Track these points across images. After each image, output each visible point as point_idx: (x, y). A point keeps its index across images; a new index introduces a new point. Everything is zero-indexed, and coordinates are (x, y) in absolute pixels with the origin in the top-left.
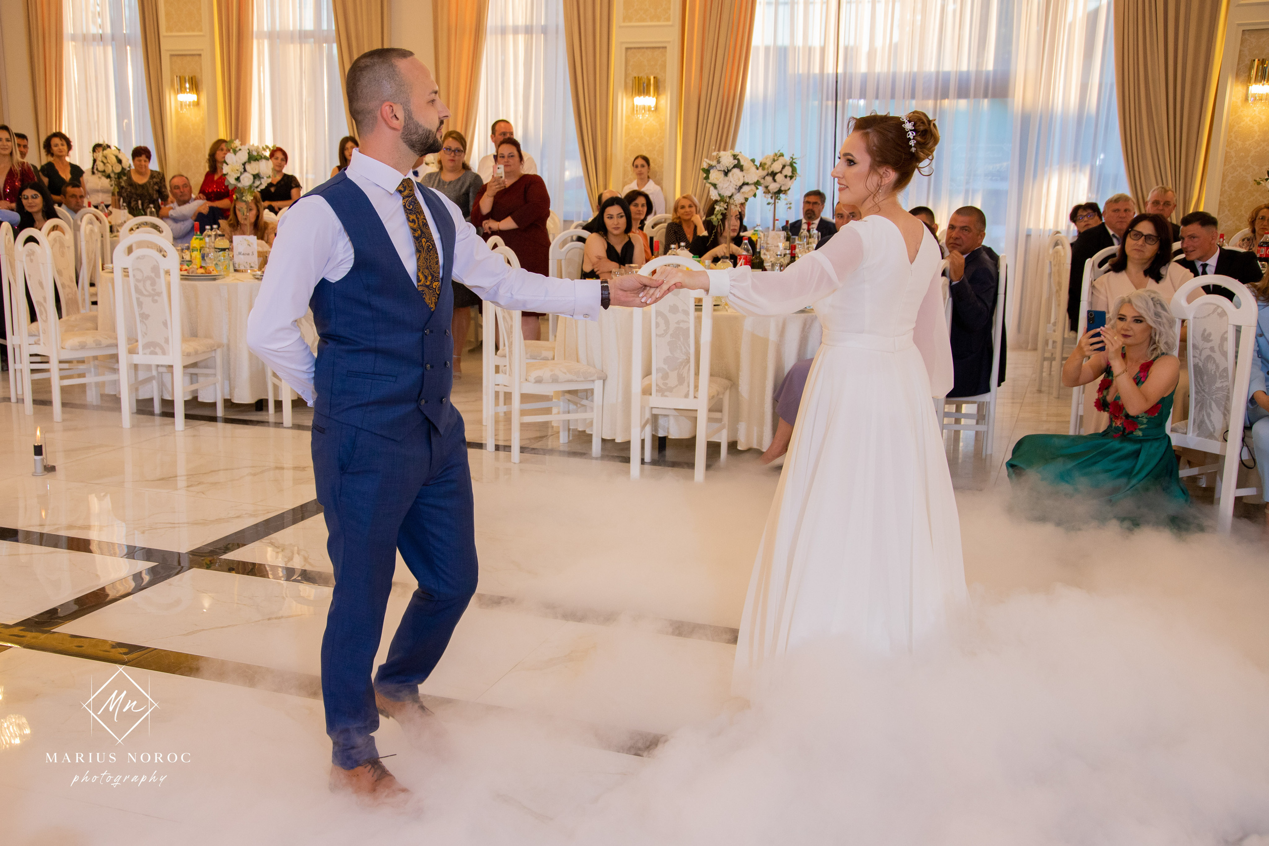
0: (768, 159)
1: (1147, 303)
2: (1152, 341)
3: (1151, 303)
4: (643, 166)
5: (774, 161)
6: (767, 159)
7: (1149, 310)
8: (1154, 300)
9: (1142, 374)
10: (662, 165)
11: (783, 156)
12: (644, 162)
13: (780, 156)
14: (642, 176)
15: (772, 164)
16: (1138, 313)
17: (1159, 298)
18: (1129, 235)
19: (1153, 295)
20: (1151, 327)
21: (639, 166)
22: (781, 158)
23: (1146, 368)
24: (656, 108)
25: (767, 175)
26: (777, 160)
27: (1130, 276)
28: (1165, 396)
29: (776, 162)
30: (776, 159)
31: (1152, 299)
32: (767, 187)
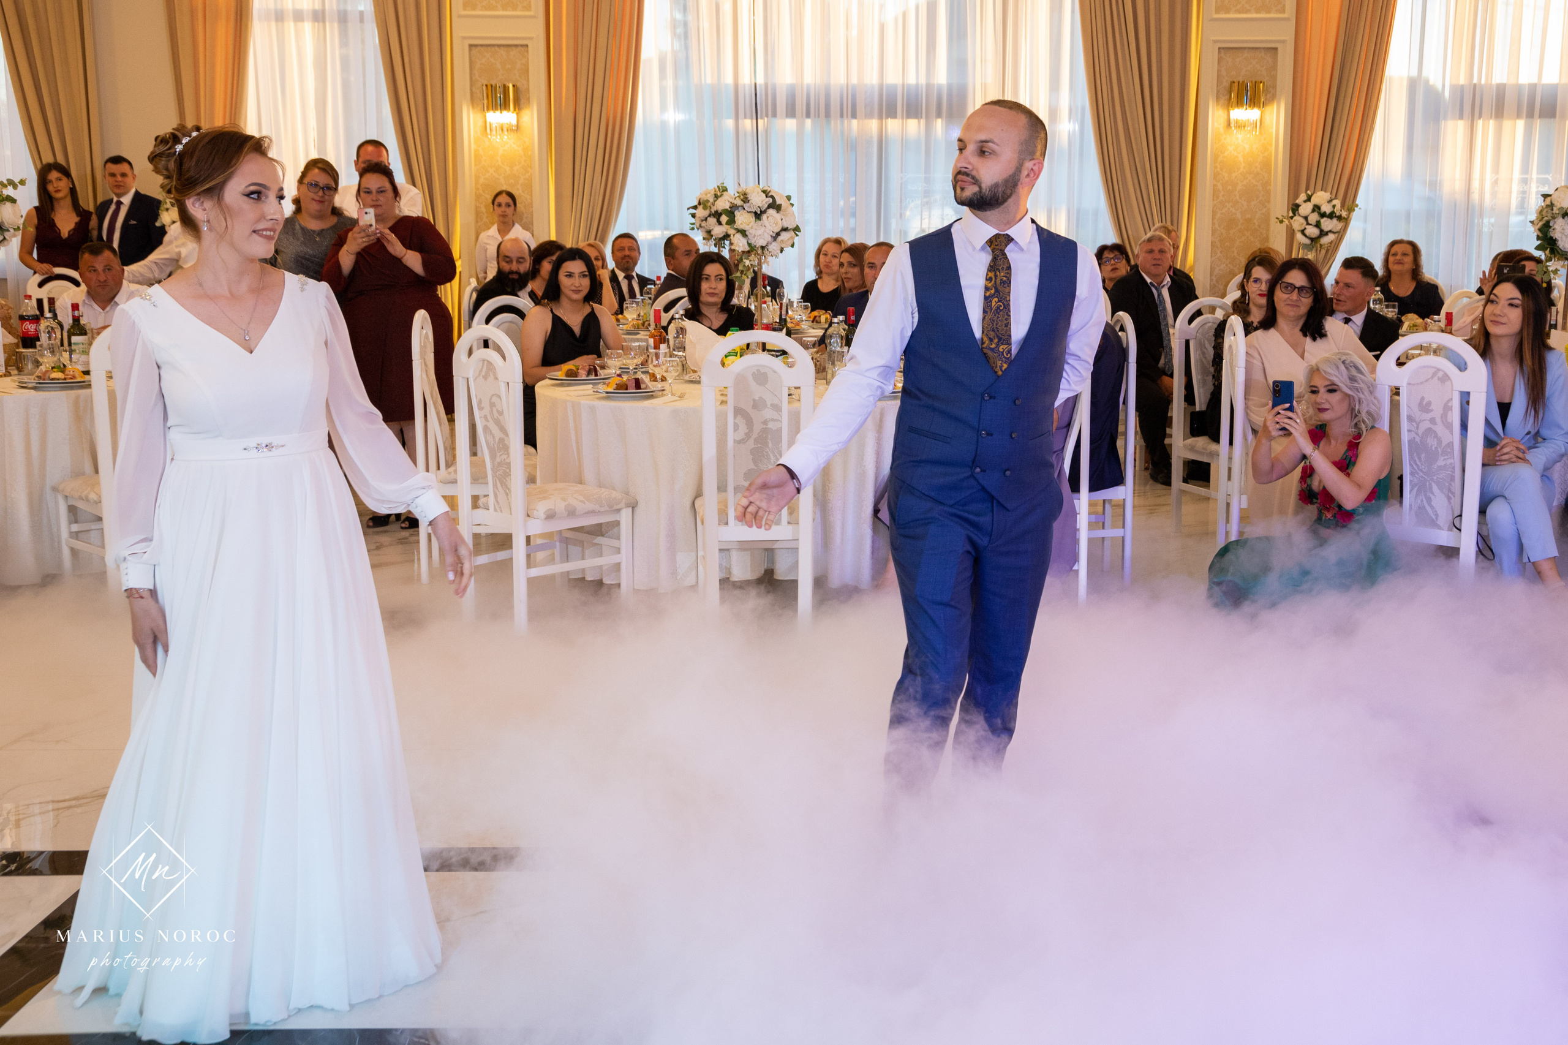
0: (709, 195)
1: (1338, 368)
2: (1353, 413)
3: (1342, 367)
4: (508, 205)
5: (716, 197)
6: (706, 195)
7: (1342, 376)
8: (1347, 362)
9: (1351, 453)
10: (531, 203)
11: (726, 190)
12: (510, 201)
13: (723, 191)
14: (506, 220)
15: (715, 201)
16: (1330, 380)
17: (1352, 360)
18: (1278, 287)
19: (1344, 358)
20: (1349, 396)
21: (503, 205)
22: (725, 193)
23: (1353, 446)
24: (518, 126)
25: (710, 216)
26: (721, 196)
27: (1282, 334)
28: (1381, 478)
29: (720, 199)
30: (719, 194)
31: (1343, 362)
32: (709, 232)
